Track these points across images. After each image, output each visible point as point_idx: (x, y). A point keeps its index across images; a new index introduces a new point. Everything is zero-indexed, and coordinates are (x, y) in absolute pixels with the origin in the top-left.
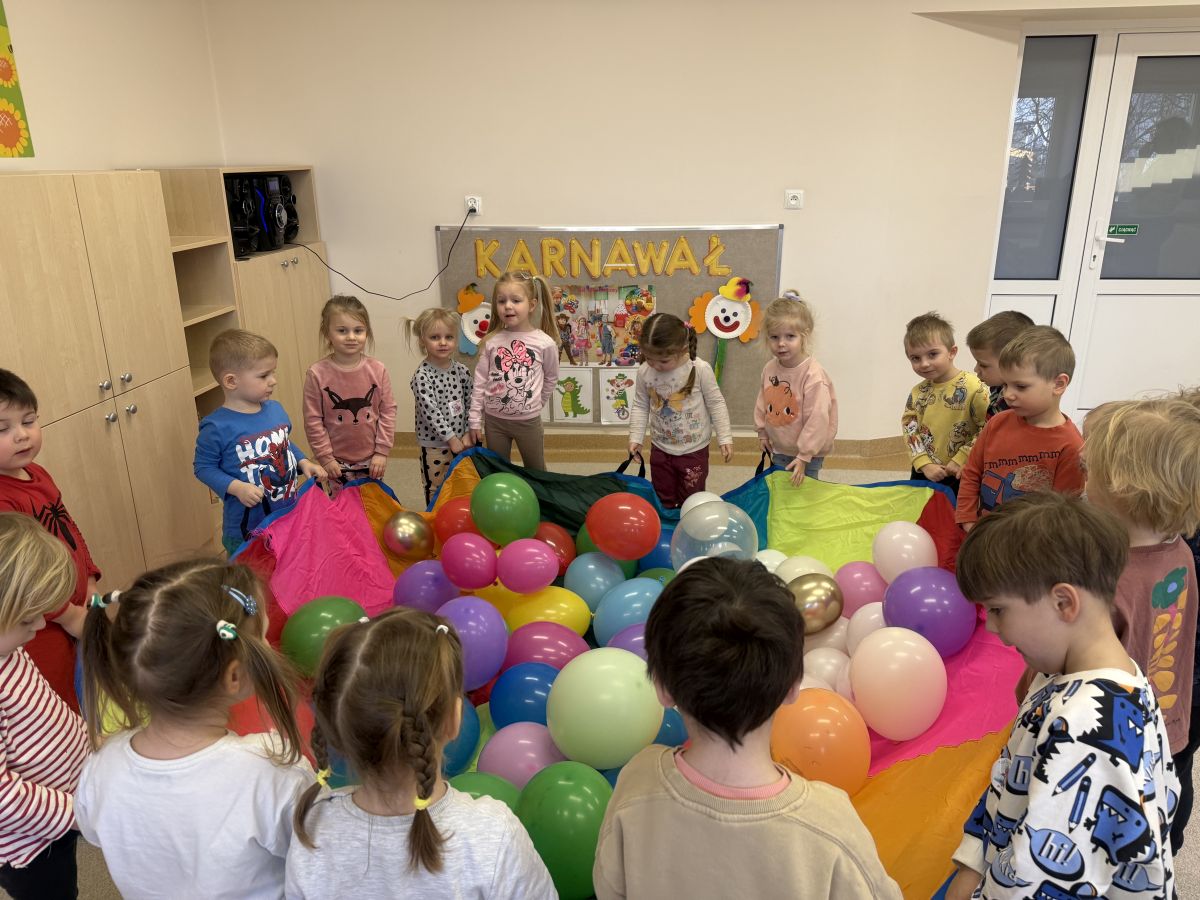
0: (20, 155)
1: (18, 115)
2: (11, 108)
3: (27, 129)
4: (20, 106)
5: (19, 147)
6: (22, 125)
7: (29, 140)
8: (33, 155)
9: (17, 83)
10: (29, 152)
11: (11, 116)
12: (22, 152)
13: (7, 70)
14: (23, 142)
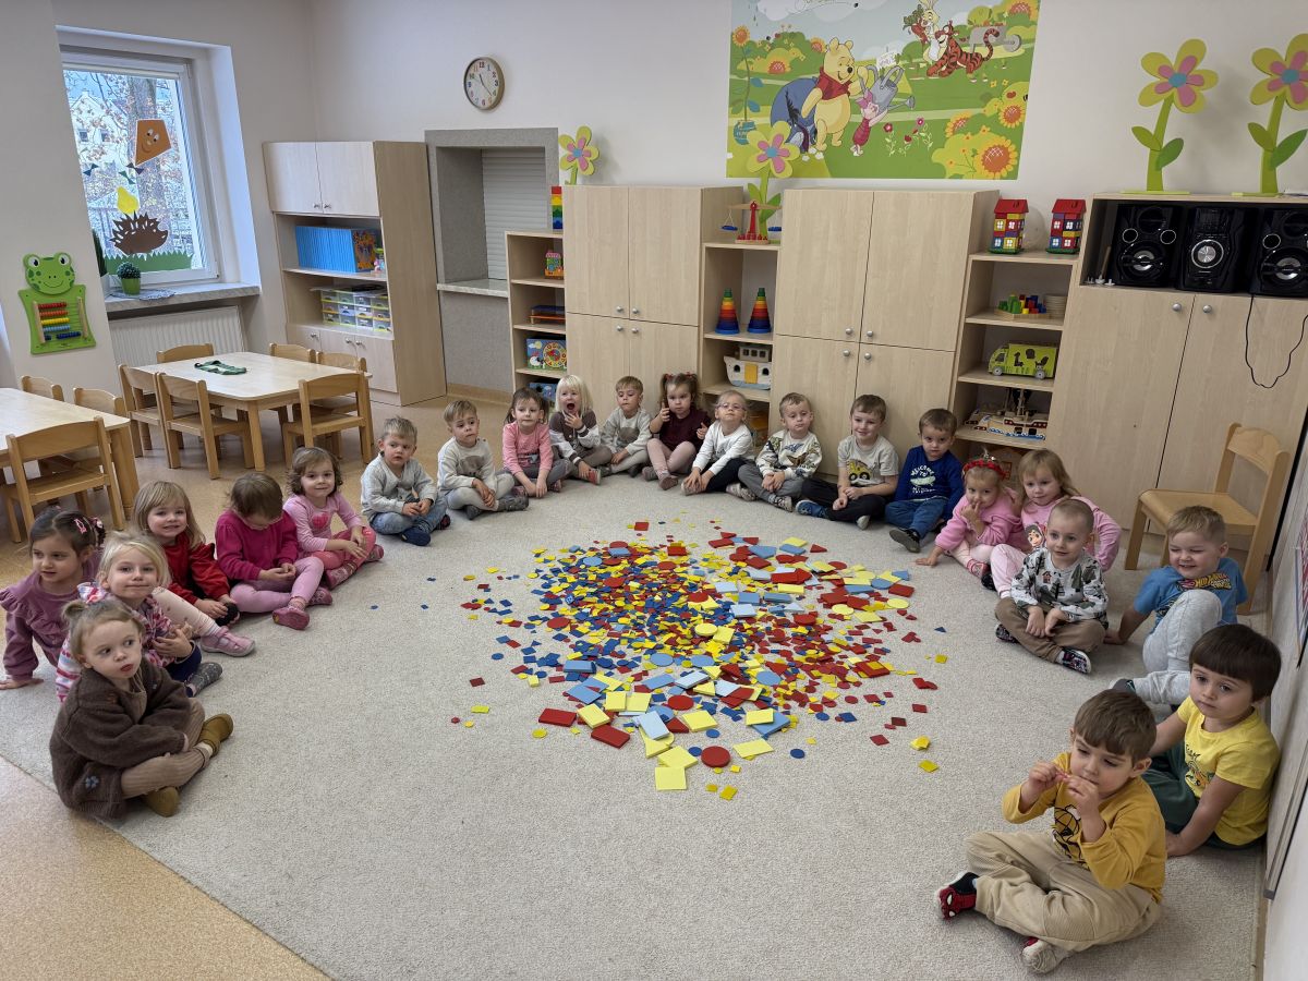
0: (1002, 178)
1: (1012, 148)
2: (1007, 143)
3: (1018, 158)
4: (1018, 143)
5: (1004, 172)
6: (1013, 155)
7: (1016, 167)
8: (1015, 178)
9: (1022, 124)
10: (1013, 175)
11: (1002, 148)
12: (1005, 175)
13: (1015, 115)
14: (1010, 168)
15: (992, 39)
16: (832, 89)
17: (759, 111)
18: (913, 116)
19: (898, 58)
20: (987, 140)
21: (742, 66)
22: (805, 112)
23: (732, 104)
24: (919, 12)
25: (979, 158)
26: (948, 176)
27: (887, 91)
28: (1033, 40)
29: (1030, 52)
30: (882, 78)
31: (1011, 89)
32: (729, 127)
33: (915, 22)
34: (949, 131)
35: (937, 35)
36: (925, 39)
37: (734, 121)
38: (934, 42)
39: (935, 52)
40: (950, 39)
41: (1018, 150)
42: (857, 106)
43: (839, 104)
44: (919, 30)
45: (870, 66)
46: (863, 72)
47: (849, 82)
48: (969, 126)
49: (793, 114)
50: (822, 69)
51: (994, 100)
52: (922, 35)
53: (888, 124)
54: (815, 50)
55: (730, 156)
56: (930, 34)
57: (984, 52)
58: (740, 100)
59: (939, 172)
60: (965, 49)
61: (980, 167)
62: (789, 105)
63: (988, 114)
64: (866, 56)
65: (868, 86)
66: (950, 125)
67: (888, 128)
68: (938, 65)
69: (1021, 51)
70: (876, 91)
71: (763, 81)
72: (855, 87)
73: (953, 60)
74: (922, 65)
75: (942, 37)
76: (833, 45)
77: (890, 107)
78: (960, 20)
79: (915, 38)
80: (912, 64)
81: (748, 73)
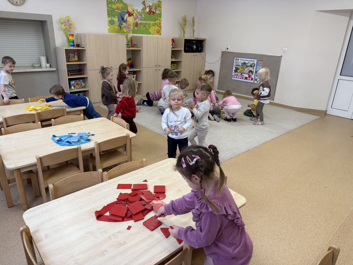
1: (160, 29)
7: (161, 33)
10: (160, 34)
11: (159, 30)
13: (160, 24)
14: (160, 33)
15: (156, 9)
16: (130, 15)
17: (115, 17)
18: (145, 22)
19: (142, 10)
20: (156, 28)
21: (110, 6)
22: (125, 19)
23: (108, 15)
24: (144, 2)
25: (156, 31)
26: (152, 34)
27: (140, 16)
28: (161, 11)
29: (161, 12)
30: (139, 14)
31: (159, 19)
32: (108, 20)
33: (144, 3)
34: (151, 25)
35: (148, 7)
36: (146, 7)
37: (109, 19)
38: (147, 8)
39: (147, 10)
40: (150, 8)
41: (161, 30)
42: (135, 19)
43: (132, 18)
44: (145, 5)
45: (137, 11)
46: (136, 12)
47: (133, 13)
48: (154, 25)
49: (123, 19)
50: (128, 10)
51: (157, 20)
52: (145, 6)
53: (141, 23)
54: (126, 5)
55: (109, 27)
56: (147, 6)
57: (155, 11)
58: (110, 14)
59: (150, 33)
60: (152, 10)
61: (156, 33)
62: (122, 17)
63: (156, 23)
64: (136, 8)
65: (137, 15)
66: (151, 24)
67: (141, 24)
68: (148, 12)
69: (160, 12)
70: (138, 16)
71: (115, 10)
72: (134, 15)
73: (150, 12)
74: (146, 12)
75: (149, 7)
76: (130, 5)
77: (141, 20)
78: (151, 5)
79: (144, 6)
80: (144, 12)
81: (112, 8)
